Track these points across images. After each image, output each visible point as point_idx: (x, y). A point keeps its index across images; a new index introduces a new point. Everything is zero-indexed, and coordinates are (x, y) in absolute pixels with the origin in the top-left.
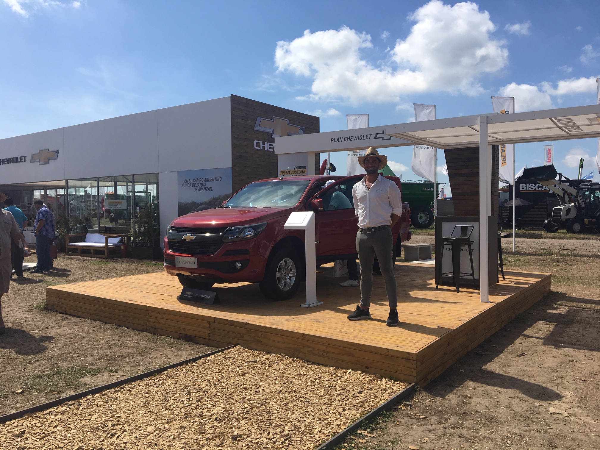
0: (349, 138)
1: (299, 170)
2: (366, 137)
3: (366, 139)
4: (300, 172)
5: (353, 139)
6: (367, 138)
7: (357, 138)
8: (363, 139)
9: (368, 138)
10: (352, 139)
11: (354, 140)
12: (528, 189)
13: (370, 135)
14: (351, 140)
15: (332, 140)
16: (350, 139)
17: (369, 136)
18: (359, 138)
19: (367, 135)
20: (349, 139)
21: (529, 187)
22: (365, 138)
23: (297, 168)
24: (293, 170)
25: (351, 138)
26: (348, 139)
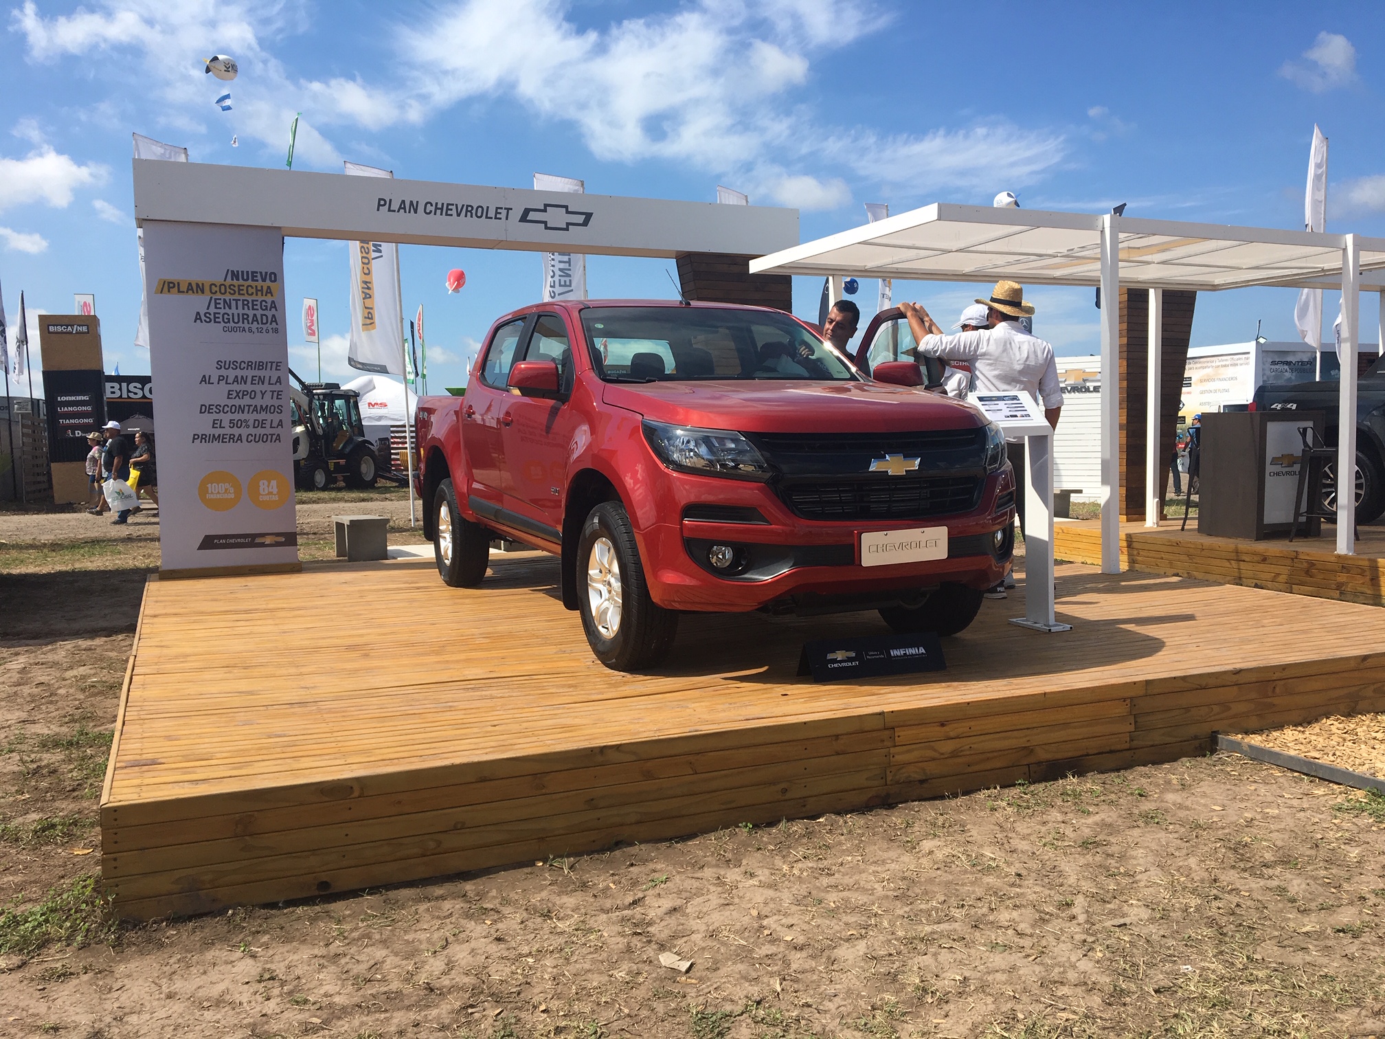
0: (440, 206)
1: (246, 283)
2: (497, 213)
3: (496, 218)
4: (250, 291)
5: (454, 212)
6: (498, 216)
7: (467, 211)
8: (487, 217)
9: (503, 216)
10: (449, 212)
11: (459, 215)
12: (125, 395)
13: (508, 209)
14: (447, 215)
15: (381, 203)
16: (444, 209)
17: (504, 212)
18: (474, 212)
19: (497, 208)
20: (442, 209)
21: (129, 391)
22: (492, 213)
23: (235, 275)
24: (219, 279)
25: (448, 209)
26: (436, 208)
